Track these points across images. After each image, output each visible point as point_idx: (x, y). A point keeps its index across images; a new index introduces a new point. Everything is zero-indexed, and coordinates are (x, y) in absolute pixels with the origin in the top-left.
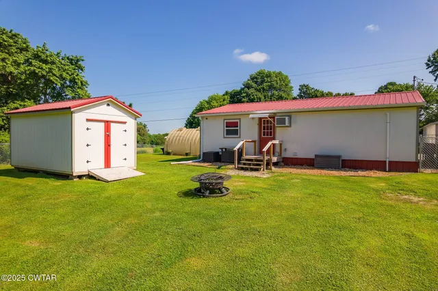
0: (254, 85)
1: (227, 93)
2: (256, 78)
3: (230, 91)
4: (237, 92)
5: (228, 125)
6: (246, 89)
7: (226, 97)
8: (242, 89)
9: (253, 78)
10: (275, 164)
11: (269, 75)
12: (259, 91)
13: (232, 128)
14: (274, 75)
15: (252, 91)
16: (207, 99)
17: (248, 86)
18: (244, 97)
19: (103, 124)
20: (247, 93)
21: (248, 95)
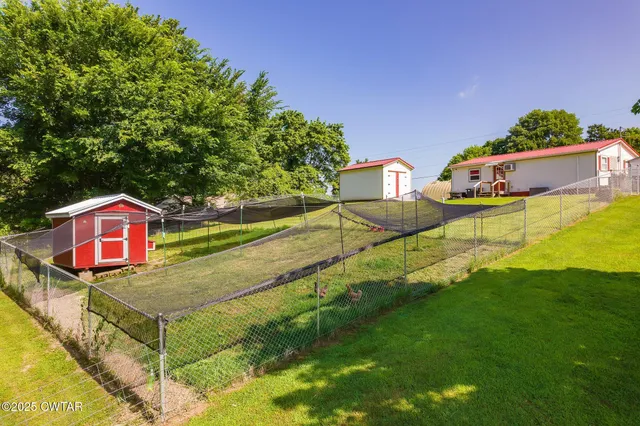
0: (524, 131)
1: (488, 144)
2: (527, 122)
3: (492, 140)
4: (502, 142)
5: (472, 172)
6: (514, 138)
7: (487, 148)
8: (509, 137)
9: (523, 123)
10: (502, 196)
11: (545, 117)
12: (531, 138)
13: (475, 175)
14: (551, 116)
15: (520, 139)
16: (462, 153)
17: (516, 133)
18: (510, 148)
19: (394, 174)
20: (514, 141)
21: (516, 145)
